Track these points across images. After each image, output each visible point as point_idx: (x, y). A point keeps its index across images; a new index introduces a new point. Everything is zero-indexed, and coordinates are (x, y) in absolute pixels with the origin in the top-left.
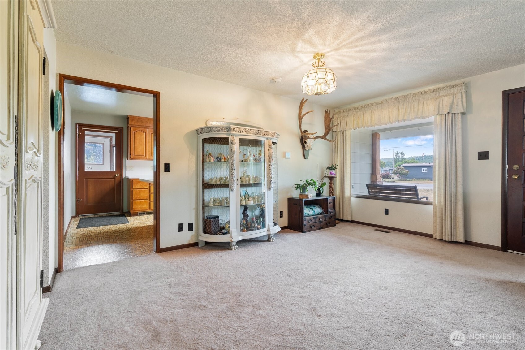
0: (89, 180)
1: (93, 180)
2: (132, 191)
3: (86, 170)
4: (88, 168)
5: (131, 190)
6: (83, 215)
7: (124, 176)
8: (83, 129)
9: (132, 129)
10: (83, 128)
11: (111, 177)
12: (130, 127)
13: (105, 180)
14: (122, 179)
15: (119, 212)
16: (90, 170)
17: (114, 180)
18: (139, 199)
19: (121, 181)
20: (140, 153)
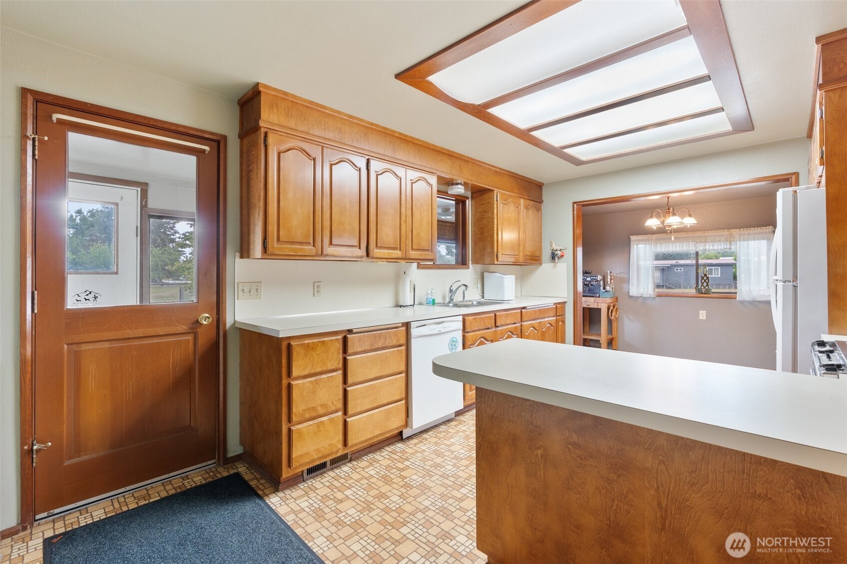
0: (84, 347)
1: (107, 345)
2: (289, 387)
3: (71, 304)
4: (83, 296)
5: (285, 382)
6: (57, 511)
7: (229, 322)
8: (60, 121)
9: (271, 139)
10: (56, 116)
11: (183, 328)
12: (263, 130)
13: (156, 340)
14: (221, 334)
15: (209, 462)
16: (91, 305)
17: (190, 338)
18: (314, 414)
19: (217, 342)
20: (299, 235)
